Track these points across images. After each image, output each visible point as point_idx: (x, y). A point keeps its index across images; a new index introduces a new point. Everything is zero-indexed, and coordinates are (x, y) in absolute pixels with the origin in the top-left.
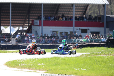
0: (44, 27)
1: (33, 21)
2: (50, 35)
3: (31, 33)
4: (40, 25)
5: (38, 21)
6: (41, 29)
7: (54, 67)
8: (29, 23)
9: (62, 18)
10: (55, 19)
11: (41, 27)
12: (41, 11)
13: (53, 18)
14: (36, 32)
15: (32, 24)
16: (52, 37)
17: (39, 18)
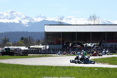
0: (107, 43)
1: (101, 40)
2: (109, 47)
3: (101, 46)
4: (105, 42)
5: (104, 40)
6: (105, 44)
7: (113, 62)
8: (100, 41)
9: (115, 39)
10: (112, 39)
11: (105, 43)
12: (105, 35)
13: (111, 39)
14: (103, 45)
15: (101, 42)
16: (110, 48)
17: (104, 39)
